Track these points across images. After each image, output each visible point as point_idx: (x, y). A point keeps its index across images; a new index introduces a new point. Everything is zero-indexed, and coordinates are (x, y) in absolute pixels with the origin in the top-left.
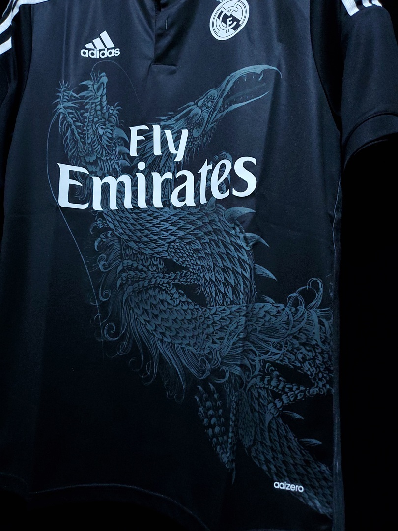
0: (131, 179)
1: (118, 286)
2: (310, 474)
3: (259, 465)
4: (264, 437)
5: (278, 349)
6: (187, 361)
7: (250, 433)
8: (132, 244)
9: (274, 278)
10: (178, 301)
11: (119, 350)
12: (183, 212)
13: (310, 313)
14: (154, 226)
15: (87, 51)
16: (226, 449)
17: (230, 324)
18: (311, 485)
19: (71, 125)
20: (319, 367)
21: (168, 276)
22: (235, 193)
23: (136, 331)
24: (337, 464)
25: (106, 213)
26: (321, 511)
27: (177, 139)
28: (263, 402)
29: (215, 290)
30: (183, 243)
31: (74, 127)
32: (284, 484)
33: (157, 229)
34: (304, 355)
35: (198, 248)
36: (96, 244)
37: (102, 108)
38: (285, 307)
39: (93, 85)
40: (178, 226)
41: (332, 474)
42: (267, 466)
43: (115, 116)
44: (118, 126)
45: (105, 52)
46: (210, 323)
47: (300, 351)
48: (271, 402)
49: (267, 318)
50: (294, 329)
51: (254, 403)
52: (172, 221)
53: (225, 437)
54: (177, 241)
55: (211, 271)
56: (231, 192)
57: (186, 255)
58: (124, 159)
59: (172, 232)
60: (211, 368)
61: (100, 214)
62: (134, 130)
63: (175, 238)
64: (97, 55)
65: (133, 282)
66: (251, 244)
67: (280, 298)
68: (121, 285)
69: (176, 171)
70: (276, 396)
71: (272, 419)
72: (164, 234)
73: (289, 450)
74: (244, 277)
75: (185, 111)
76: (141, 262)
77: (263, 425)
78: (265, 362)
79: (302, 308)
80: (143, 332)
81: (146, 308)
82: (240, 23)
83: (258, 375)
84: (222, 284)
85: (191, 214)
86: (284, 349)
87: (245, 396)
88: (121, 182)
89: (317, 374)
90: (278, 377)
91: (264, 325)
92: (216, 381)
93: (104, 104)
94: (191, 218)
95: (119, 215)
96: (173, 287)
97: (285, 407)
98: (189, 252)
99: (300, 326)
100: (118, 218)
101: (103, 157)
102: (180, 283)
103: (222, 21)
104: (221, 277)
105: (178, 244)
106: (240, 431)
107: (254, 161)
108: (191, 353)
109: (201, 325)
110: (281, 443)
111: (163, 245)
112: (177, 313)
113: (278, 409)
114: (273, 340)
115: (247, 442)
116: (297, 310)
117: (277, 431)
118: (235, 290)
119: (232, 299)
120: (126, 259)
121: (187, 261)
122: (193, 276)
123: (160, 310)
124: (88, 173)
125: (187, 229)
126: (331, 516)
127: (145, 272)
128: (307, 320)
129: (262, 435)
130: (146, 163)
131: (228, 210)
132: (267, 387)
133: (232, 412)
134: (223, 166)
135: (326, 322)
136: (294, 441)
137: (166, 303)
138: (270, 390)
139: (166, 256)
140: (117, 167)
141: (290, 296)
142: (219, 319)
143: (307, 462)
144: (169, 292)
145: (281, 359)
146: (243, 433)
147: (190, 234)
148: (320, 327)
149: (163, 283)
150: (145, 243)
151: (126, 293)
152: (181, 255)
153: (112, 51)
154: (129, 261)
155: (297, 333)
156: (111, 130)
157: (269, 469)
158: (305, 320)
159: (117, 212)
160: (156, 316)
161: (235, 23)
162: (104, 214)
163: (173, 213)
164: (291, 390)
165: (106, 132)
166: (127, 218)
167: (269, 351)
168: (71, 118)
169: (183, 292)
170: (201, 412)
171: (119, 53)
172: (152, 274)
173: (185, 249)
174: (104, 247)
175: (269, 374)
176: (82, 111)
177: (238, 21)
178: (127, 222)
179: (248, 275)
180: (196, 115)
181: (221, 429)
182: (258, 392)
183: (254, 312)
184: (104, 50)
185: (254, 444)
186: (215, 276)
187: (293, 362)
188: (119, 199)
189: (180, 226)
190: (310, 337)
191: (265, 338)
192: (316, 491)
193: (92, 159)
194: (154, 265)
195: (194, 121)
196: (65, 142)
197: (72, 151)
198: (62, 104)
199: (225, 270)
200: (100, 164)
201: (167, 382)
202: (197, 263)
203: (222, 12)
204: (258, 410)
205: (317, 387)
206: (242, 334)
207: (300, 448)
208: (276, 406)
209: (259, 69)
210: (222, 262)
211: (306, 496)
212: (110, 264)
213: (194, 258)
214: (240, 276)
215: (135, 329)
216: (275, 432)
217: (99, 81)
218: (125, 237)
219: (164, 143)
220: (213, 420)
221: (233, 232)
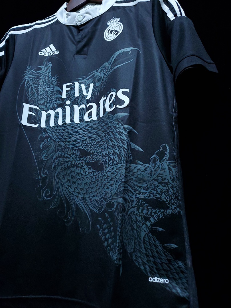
0: (63, 110)
1: (53, 167)
2: (172, 270)
3: (138, 265)
4: (141, 247)
5: (147, 190)
6: (92, 206)
7: (131, 243)
8: (62, 143)
9: (142, 150)
10: (88, 172)
11: (51, 205)
12: (90, 123)
13: (163, 164)
14: (74, 132)
15: (42, 53)
16: (115, 251)
17: (116, 175)
18: (173, 278)
19: (31, 85)
20: (171, 196)
21: (82, 159)
22: (118, 106)
23: (62, 192)
24: (189, 261)
25: (48, 129)
26: (181, 295)
27: (87, 88)
28: (139, 224)
29: (108, 159)
30: (91, 140)
31: (33, 86)
32: (156, 278)
33: (76, 134)
34: (161, 189)
35: (99, 141)
36: (41, 145)
37: (49, 78)
38: (149, 165)
39: (44, 68)
40: (88, 131)
41: (186, 267)
42: (144, 267)
43: (55, 81)
44: (56, 86)
45: (51, 53)
46: (105, 177)
47: (159, 188)
48: (144, 224)
49: (139, 173)
50: (154, 176)
51: (133, 224)
52: (84, 129)
53: (115, 244)
54: (88, 139)
55: (106, 149)
56: (116, 107)
57: (92, 146)
58: (59, 100)
59: (85, 135)
60: (106, 203)
61: (44, 130)
62: (64, 86)
63: (86, 138)
64: (47, 55)
65: (61, 164)
66: (127, 131)
67: (146, 161)
68: (55, 166)
69: (87, 104)
70: (147, 219)
71: (145, 235)
72: (80, 136)
73: (157, 254)
74: (124, 148)
75: (91, 75)
76: (66, 152)
77: (140, 239)
78: (139, 199)
79: (158, 163)
80: (66, 192)
81: (69, 178)
82: (119, 32)
83: (135, 206)
84: (112, 154)
85: (95, 124)
86: (150, 189)
87: (127, 218)
88: (57, 112)
89: (171, 200)
90: (147, 207)
91: (137, 177)
92: (109, 211)
93: (50, 76)
94: (95, 126)
95: (55, 129)
96: (85, 165)
97: (152, 225)
98: (94, 144)
99: (158, 173)
100: (54, 131)
101: (47, 101)
102: (89, 162)
103: (110, 33)
104: (111, 151)
105: (88, 141)
106: (124, 241)
107: (127, 90)
108: (95, 201)
109: (101, 181)
110: (152, 249)
111: (79, 142)
112: (87, 179)
113: (149, 227)
114: (143, 185)
115: (129, 249)
116: (155, 164)
117: (149, 242)
118: (119, 156)
119: (118, 161)
120: (58, 152)
121: (93, 149)
122: (96, 156)
123: (77, 179)
124: (39, 109)
125: (93, 132)
126: (189, 298)
127: (69, 158)
128: (161, 168)
129: (139, 246)
130: (70, 101)
131: (114, 116)
132: (141, 214)
133: (118, 226)
134: (112, 95)
135: (173, 169)
136: (159, 246)
137: (81, 175)
138: (143, 216)
139: (81, 148)
140: (55, 105)
141: (151, 158)
142: (110, 174)
143: (169, 261)
144: (82, 168)
145: (148, 195)
146: (127, 242)
147: (94, 135)
148: (170, 172)
149: (79, 163)
150: (69, 142)
151: (57, 171)
152: (89, 146)
153: (55, 52)
154: (59, 152)
155: (157, 177)
156: (53, 88)
157: (145, 268)
158: (160, 169)
159: (54, 128)
160: (75, 183)
161: (116, 32)
162: (47, 130)
163: (85, 125)
164: (155, 213)
165: (50, 89)
166: (59, 130)
167: (141, 192)
168: (32, 82)
169: (90, 167)
170: (100, 234)
171: (58, 53)
172: (73, 159)
173: (92, 143)
174: (46, 147)
175: (142, 206)
176: (38, 79)
177: (118, 32)
178: (59, 132)
179: (126, 147)
180: (98, 76)
181: (112, 239)
182: (136, 218)
183: (131, 169)
184: (51, 52)
185: (134, 251)
186: (108, 151)
187: (156, 195)
188: (55, 121)
189: (89, 131)
190: (164, 178)
191: (138, 184)
192: (177, 282)
193: (42, 102)
194: (74, 153)
195: (96, 79)
196: (27, 93)
197: (31, 98)
198: (27, 75)
199: (113, 146)
200: (46, 104)
201: (80, 222)
202: (98, 149)
203: (110, 29)
204: (136, 229)
205: (171, 209)
206: (123, 179)
207: (164, 251)
208: (147, 226)
209: (128, 49)
210: (112, 143)
211: (171, 286)
212: (48, 155)
213: (97, 147)
214: (122, 148)
215: (62, 191)
216: (148, 243)
217: (48, 66)
218: (58, 140)
219: (80, 90)
220: (108, 235)
221: (117, 126)
